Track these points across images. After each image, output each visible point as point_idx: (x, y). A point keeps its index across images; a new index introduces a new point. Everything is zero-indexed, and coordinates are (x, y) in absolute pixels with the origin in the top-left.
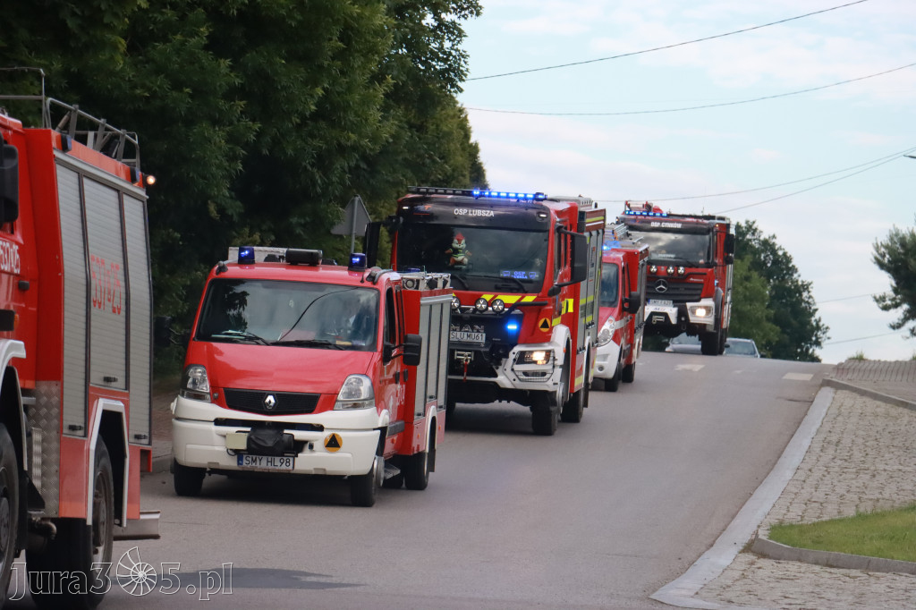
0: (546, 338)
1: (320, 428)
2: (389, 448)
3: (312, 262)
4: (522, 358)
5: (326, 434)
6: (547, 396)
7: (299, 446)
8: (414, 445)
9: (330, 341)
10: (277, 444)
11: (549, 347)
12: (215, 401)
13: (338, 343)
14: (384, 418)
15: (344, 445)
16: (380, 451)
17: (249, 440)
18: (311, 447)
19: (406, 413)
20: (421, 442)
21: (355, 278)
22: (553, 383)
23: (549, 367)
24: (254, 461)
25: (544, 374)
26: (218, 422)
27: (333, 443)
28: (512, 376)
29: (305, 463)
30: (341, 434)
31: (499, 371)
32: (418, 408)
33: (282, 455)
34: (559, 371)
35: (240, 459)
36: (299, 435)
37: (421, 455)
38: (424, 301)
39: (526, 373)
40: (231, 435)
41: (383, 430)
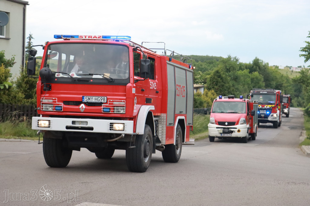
0: (276, 112)
1: (236, 128)
2: (249, 132)
3: (233, 98)
4: (272, 116)
5: (237, 130)
6: (276, 121)
7: (232, 132)
8: (253, 131)
9: (237, 112)
10: (229, 131)
11: (277, 114)
12: (216, 124)
13: (239, 112)
14: (248, 126)
15: (241, 131)
16: (248, 133)
17: (223, 131)
18: (235, 132)
19: (252, 125)
20: (254, 131)
21: (241, 100)
22: (277, 119)
23: (277, 117)
24: (224, 135)
25: (276, 118)
26: (217, 128)
27: (239, 131)
28: (271, 118)
29: (233, 135)
30: (240, 129)
31: (269, 118)
32: (254, 125)
33: (229, 133)
34: (278, 118)
35: (221, 134)
36: (232, 130)
37: (254, 133)
38: (254, 105)
39: (273, 118)
40: (219, 130)
41: (248, 128)
